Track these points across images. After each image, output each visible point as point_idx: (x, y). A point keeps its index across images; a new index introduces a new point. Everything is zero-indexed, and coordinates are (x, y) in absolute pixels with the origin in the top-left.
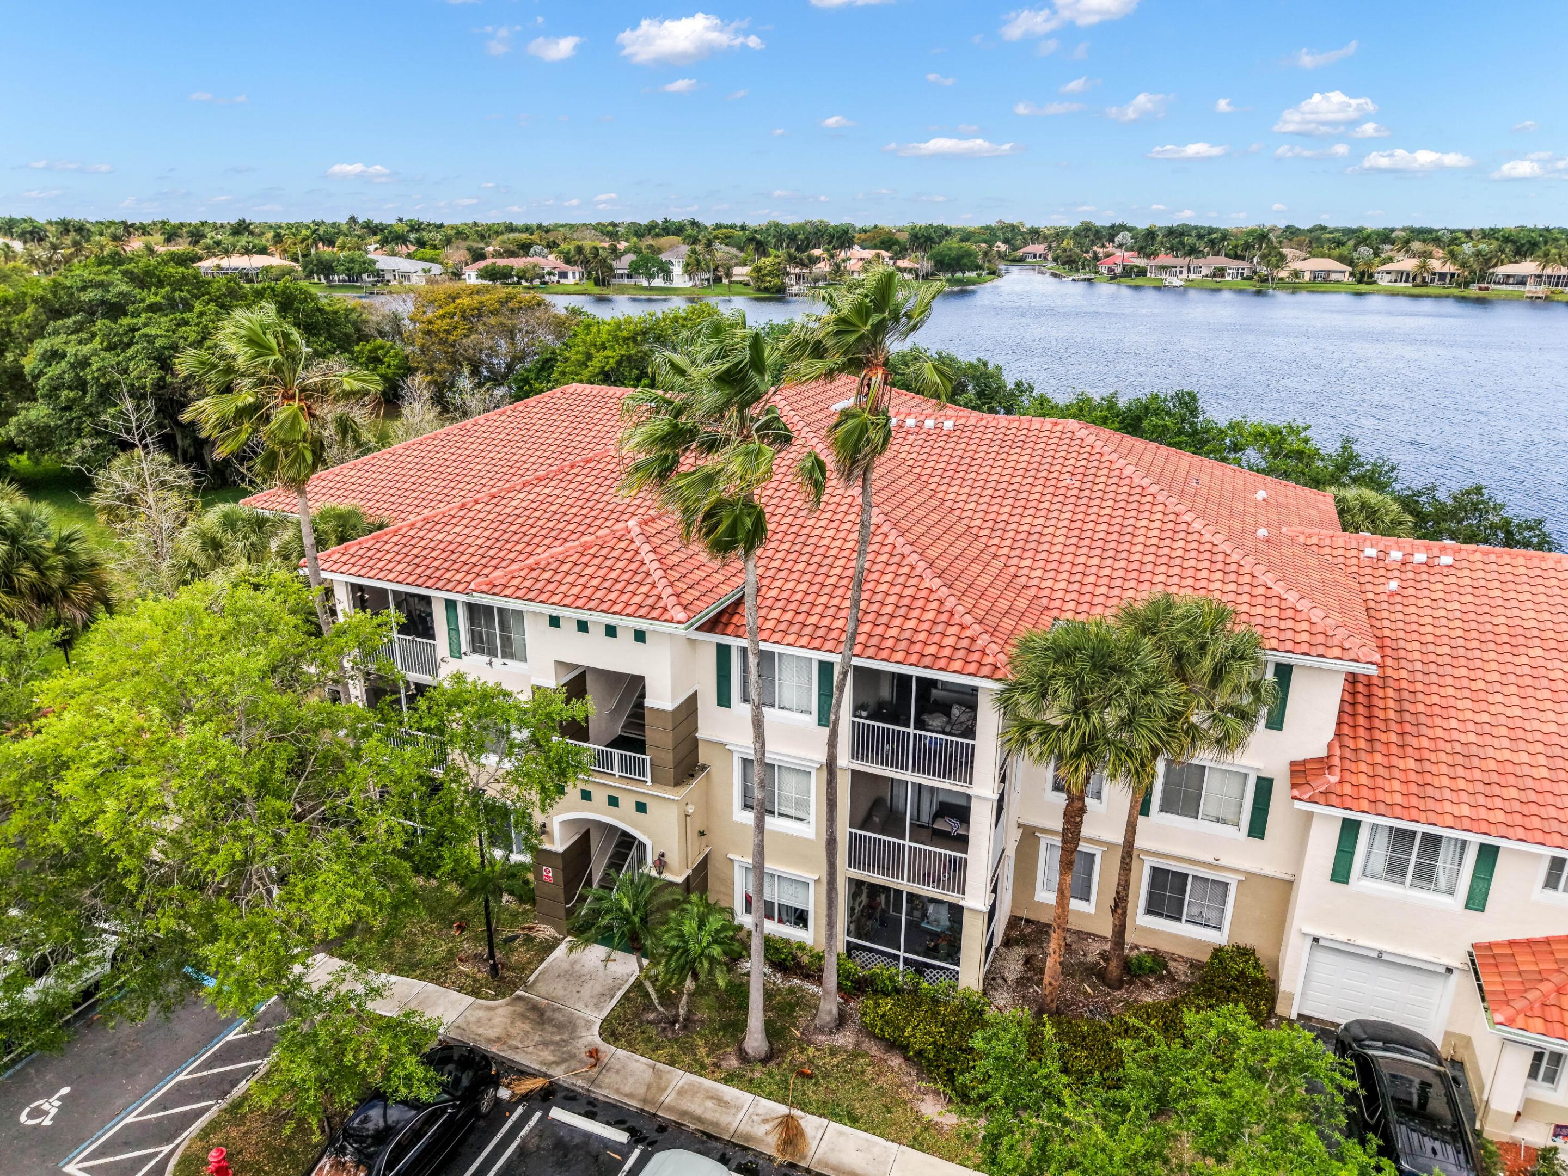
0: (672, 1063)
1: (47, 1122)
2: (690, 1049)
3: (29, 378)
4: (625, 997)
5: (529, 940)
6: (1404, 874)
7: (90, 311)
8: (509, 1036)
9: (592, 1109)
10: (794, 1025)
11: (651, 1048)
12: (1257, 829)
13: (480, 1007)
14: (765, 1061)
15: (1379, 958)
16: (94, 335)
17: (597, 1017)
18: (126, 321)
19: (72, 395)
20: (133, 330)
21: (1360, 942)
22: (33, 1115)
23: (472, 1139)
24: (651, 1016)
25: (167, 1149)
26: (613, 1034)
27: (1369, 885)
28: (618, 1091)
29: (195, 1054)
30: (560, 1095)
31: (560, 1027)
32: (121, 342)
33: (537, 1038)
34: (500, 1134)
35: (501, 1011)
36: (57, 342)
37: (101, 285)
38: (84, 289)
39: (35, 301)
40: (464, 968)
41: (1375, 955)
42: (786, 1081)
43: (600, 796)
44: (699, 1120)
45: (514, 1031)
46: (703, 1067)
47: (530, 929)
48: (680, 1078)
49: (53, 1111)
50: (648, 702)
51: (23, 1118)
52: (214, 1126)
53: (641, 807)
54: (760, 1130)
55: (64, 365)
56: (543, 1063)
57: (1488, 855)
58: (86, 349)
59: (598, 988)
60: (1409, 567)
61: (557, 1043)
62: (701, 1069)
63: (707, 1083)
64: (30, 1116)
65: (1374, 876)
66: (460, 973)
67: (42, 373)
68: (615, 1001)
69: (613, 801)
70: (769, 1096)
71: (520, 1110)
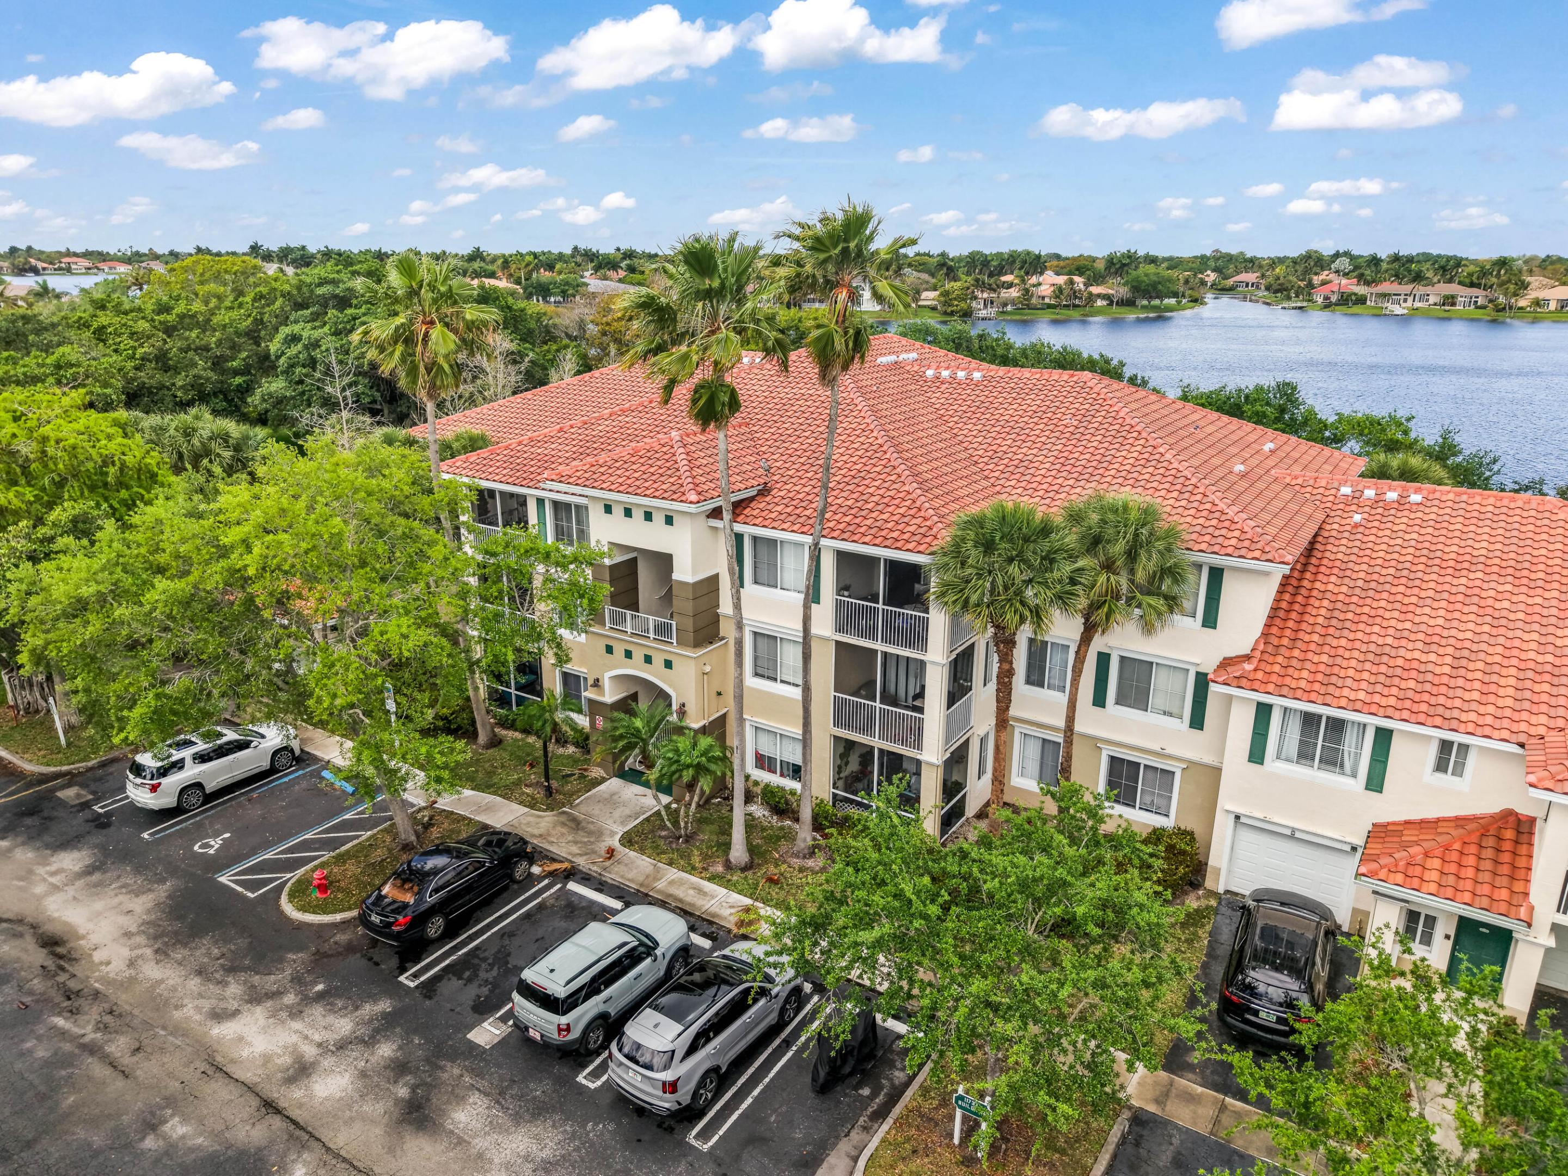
0: (670, 864)
1: (212, 852)
2: (686, 856)
3: (273, 358)
4: (647, 819)
5: (582, 777)
6: (1313, 759)
7: (324, 303)
8: (549, 835)
9: (601, 886)
10: (776, 850)
11: (657, 852)
12: (1197, 722)
13: (532, 815)
14: (744, 869)
15: (1292, 837)
16: (325, 324)
17: (620, 831)
18: (349, 311)
19: (304, 371)
20: (354, 319)
21: (1275, 820)
22: (203, 846)
23: (505, 895)
24: (663, 833)
25: (289, 876)
26: (630, 841)
27: (1282, 766)
28: (622, 877)
29: (319, 823)
30: (579, 876)
31: (590, 833)
32: (345, 328)
33: (570, 838)
34: (527, 895)
35: (547, 819)
36: (296, 328)
37: (334, 282)
38: (320, 285)
39: (283, 296)
40: (528, 791)
41: (1288, 832)
42: (757, 884)
43: (638, 655)
44: (681, 901)
45: (554, 832)
46: (694, 868)
47: (586, 770)
48: (673, 874)
49: (217, 846)
50: (676, 576)
51: (196, 848)
52: (322, 866)
53: (668, 664)
54: (726, 912)
55: (300, 346)
56: (570, 854)
57: (1384, 737)
58: (316, 334)
59: (627, 812)
60: (1381, 504)
61: (585, 843)
62: (692, 869)
63: (694, 879)
64: (200, 847)
65: (1288, 760)
66: (523, 793)
67: (283, 353)
68: (638, 821)
69: (648, 659)
70: (740, 892)
71: (546, 881)
